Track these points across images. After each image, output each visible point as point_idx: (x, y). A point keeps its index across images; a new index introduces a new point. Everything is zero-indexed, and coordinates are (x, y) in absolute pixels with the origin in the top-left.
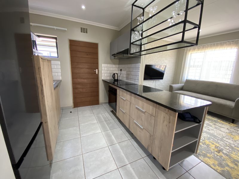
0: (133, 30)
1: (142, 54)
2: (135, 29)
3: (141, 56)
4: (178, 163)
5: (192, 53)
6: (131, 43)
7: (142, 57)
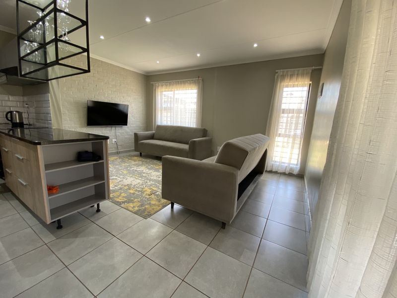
0: (21, 37)
1: (49, 78)
2: (24, 36)
3: (49, 82)
4: (76, 211)
5: (163, 91)
6: (21, 59)
7: (52, 84)
